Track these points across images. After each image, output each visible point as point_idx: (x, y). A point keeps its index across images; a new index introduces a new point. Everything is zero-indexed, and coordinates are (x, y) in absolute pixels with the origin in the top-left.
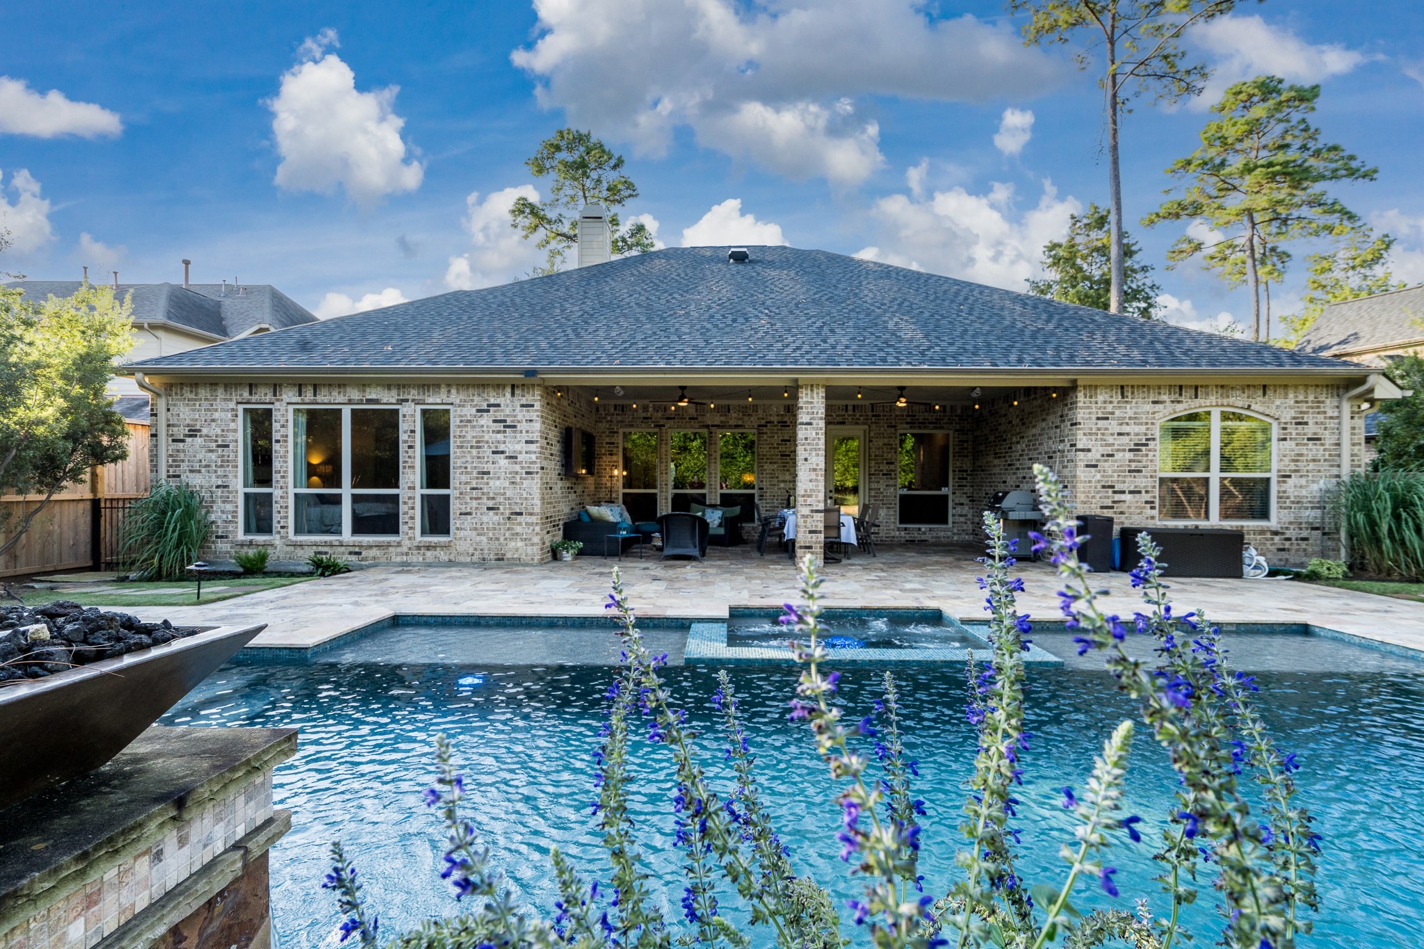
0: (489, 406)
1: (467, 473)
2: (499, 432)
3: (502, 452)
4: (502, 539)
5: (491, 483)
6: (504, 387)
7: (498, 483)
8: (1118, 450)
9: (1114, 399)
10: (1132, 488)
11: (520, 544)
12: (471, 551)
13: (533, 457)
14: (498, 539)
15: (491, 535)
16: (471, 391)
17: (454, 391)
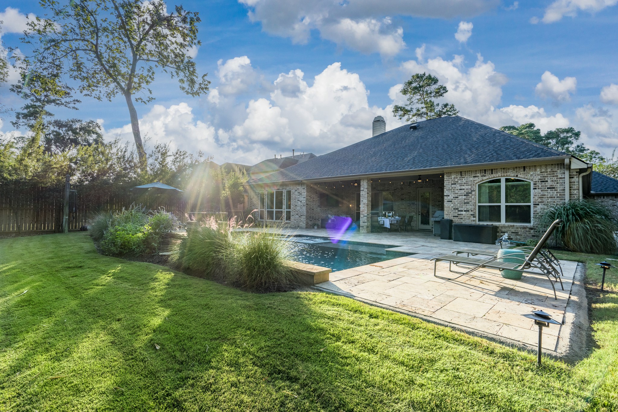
0: (297, 189)
1: (293, 205)
2: (299, 195)
4: (299, 222)
5: (297, 208)
8: (460, 195)
9: (458, 177)
10: (465, 209)
11: (302, 223)
12: (293, 224)
13: (305, 201)
17: (291, 186)
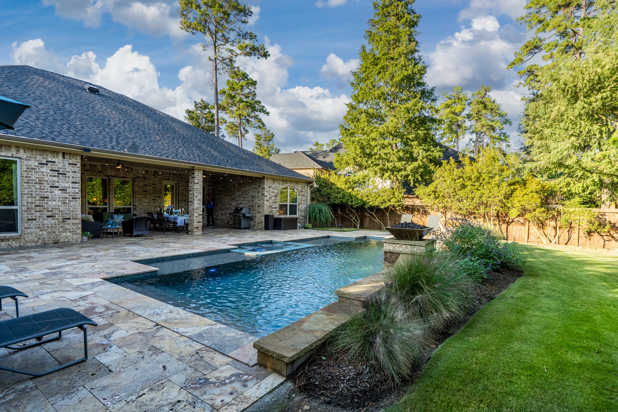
0: (47, 162)
1: (32, 197)
2: (54, 176)
3: (57, 187)
4: (57, 232)
5: (50, 203)
6: (58, 153)
7: (54, 203)
8: (272, 196)
9: (272, 182)
10: (275, 207)
11: (69, 234)
12: (36, 239)
13: (77, 190)
14: (55, 232)
15: (50, 230)
16: (34, 152)
17: (22, 151)
